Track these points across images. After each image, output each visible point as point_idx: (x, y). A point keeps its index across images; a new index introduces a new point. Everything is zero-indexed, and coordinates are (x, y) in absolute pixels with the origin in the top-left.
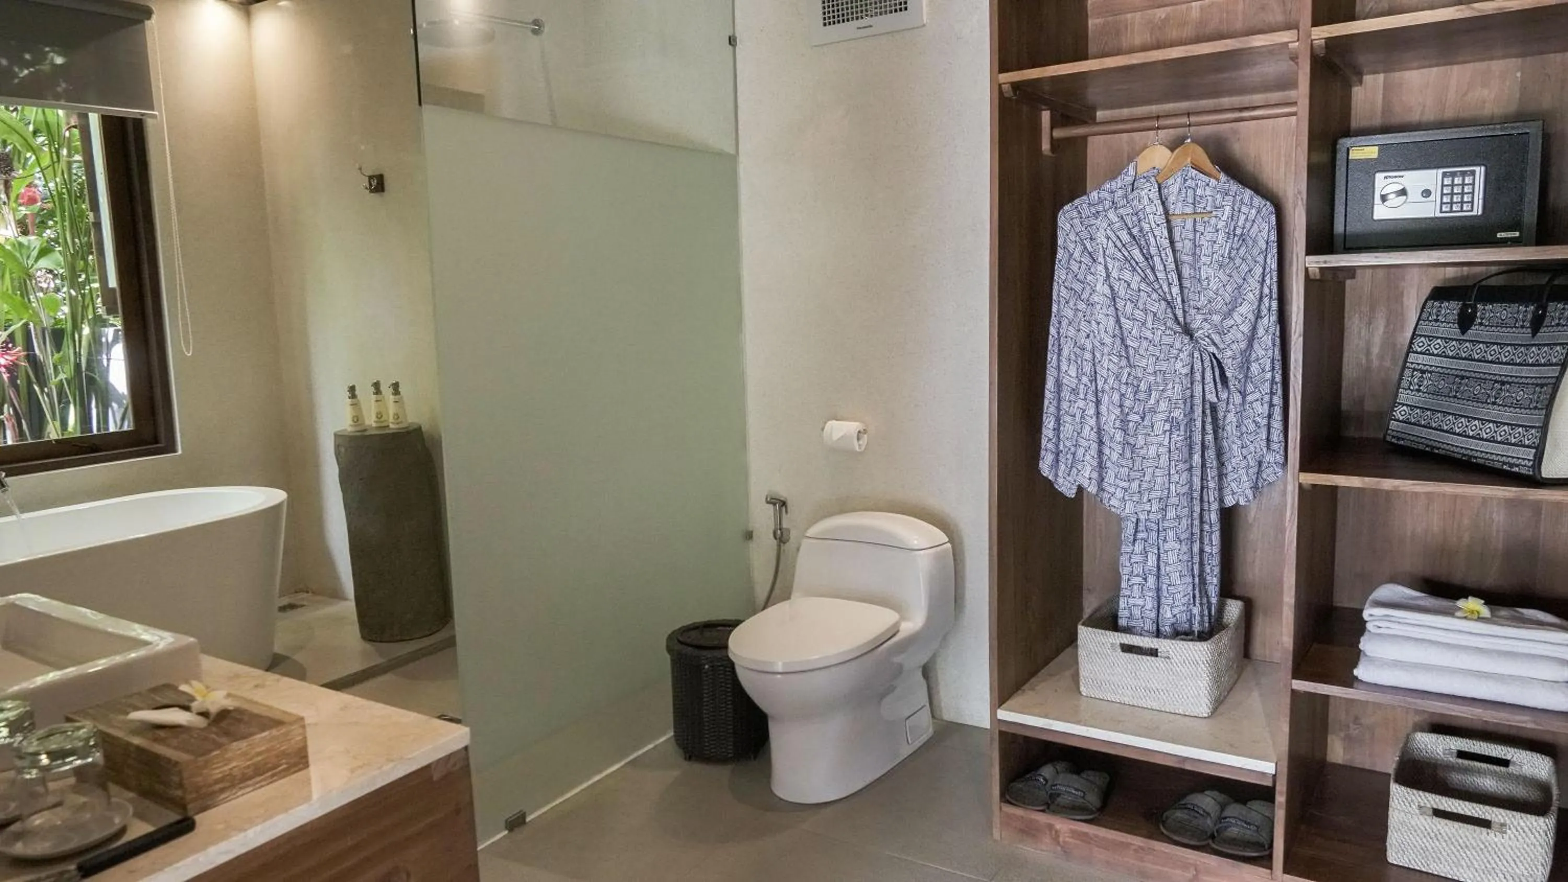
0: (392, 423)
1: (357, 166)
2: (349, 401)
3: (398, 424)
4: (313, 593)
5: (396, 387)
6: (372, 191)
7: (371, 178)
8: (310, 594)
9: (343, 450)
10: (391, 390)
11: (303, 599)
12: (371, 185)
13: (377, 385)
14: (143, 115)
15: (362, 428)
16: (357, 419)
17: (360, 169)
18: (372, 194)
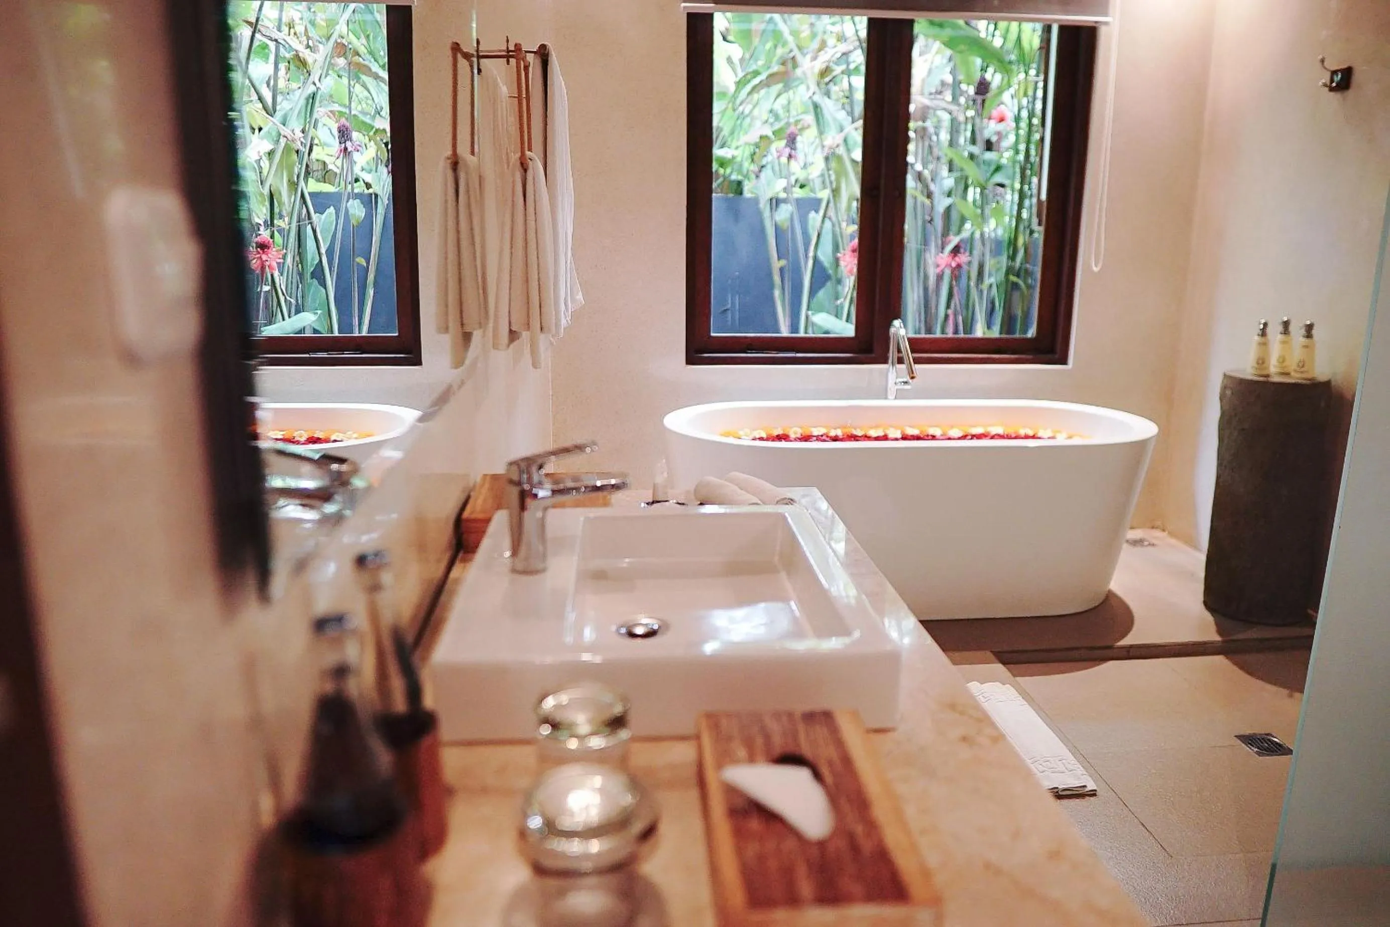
0: (1295, 371)
1: (1320, 57)
2: (1257, 338)
3: (1302, 372)
4: (1169, 533)
5: (1309, 328)
6: (1332, 89)
7: (1334, 73)
8: (1165, 534)
9: (1228, 392)
10: (1303, 332)
11: (1155, 538)
12: (1332, 81)
13: (1286, 324)
14: (1096, 22)
15: (1265, 373)
16: (1262, 362)
17: (1322, 61)
18: (1332, 94)
